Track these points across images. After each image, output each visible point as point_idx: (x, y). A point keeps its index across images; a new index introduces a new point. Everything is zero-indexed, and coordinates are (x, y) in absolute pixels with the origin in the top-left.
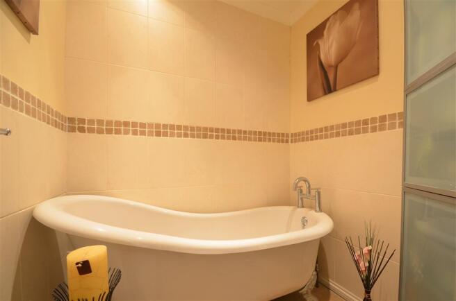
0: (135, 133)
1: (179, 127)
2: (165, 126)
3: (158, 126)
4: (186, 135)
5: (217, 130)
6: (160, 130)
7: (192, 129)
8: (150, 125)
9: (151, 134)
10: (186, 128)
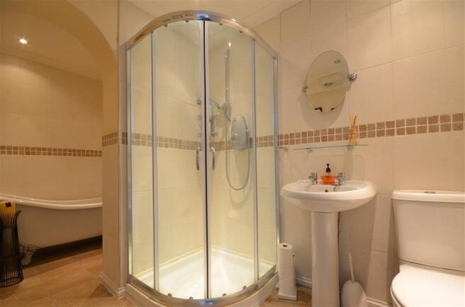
0: (9, 153)
1: (44, 149)
2: (33, 149)
3: (27, 148)
4: (50, 154)
5: (74, 151)
6: (29, 151)
7: (55, 150)
8: (22, 148)
9: (22, 153)
10: (50, 149)
